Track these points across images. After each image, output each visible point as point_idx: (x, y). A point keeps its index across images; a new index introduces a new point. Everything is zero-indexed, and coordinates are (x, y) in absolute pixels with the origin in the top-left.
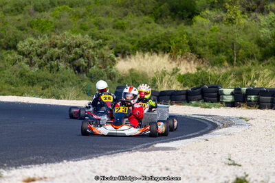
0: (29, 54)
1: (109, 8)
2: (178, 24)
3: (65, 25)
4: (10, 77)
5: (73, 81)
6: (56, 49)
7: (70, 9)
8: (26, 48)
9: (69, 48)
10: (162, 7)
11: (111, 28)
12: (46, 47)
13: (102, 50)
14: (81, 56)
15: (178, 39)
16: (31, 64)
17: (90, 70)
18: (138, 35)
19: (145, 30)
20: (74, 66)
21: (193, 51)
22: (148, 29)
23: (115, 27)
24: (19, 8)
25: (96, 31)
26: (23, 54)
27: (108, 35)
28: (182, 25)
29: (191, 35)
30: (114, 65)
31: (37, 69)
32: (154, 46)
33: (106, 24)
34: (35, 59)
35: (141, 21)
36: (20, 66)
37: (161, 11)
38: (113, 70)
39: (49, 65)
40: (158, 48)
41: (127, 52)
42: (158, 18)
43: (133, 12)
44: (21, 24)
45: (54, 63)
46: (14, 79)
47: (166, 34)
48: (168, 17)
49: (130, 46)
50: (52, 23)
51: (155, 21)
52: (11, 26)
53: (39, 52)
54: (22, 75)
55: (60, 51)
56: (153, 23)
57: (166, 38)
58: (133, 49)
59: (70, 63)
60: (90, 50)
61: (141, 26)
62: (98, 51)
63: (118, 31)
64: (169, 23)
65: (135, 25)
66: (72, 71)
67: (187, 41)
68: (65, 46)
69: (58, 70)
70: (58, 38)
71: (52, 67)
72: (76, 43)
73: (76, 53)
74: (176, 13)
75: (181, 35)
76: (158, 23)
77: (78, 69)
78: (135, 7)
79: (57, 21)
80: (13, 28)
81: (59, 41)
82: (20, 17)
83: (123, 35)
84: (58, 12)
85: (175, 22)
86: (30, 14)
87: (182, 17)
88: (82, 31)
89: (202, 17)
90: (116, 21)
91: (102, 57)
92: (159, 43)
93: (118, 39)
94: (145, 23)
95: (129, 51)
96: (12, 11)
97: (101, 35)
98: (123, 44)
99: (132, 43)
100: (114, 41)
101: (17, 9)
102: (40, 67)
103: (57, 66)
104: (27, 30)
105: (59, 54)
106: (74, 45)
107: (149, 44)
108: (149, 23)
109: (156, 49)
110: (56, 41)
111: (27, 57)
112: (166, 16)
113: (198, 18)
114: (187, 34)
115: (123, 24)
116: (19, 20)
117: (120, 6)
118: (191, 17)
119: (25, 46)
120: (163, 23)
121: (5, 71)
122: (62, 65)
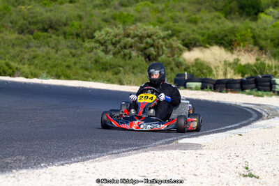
0: (105, 42)
1: (185, 4)
2: (244, 20)
3: (144, 18)
4: (85, 63)
5: (143, 68)
6: (129, 39)
7: (151, 4)
8: (102, 37)
9: (141, 38)
10: (232, 5)
11: (185, 22)
12: (121, 37)
13: (171, 40)
14: (152, 46)
15: (243, 33)
16: (106, 52)
17: (160, 59)
18: (208, 29)
19: (215, 25)
20: (145, 54)
21: (256, 44)
22: (218, 24)
23: (189, 21)
24: (107, 3)
25: (171, 24)
26: (100, 42)
27: (181, 28)
28: (247, 20)
29: (255, 29)
30: (181, 54)
31: (111, 56)
32: (222, 39)
33: (180, 18)
34: (110, 47)
35: (212, 16)
36: (96, 54)
37: (231, 8)
38: (181, 60)
39: (122, 53)
40: (225, 40)
41: (198, 44)
42: (228, 14)
43: (206, 9)
44: (106, 16)
45: (127, 51)
46: (89, 65)
47: (233, 28)
48: (237, 13)
49: (201, 38)
50: (132, 16)
51: (225, 17)
52: (96, 19)
53: (114, 41)
54: (96, 61)
55: (133, 41)
56: (223, 19)
57: (233, 31)
58: (203, 41)
59: (141, 51)
60: (160, 40)
61: (212, 21)
62: (167, 41)
63: (190, 25)
64: (237, 18)
65: (206, 20)
66: (143, 59)
67: (251, 35)
68: (137, 36)
69: (130, 58)
70: (131, 29)
71: (125, 55)
72: (147, 34)
73: (147, 43)
74: (244, 10)
75: (246, 29)
76: (227, 19)
77: (148, 57)
78: (207, 4)
79: (138, 15)
80: (97, 20)
81: (132, 32)
82: (107, 10)
83: (195, 28)
84: (140, 7)
85: (242, 19)
86: (115, 8)
87: (248, 14)
88: (159, 24)
89: (266, 14)
90: (189, 16)
91: (171, 47)
92: (226, 36)
93: (190, 32)
94: (216, 19)
95: (199, 42)
96: (101, 5)
97: (174, 27)
98: (194, 36)
99: (203, 36)
100: (186, 34)
101: (105, 4)
102: (114, 54)
103: (130, 54)
104: (110, 22)
105: (131, 44)
106: (146, 36)
107: (217, 37)
108: (220, 18)
109: (223, 41)
110: (129, 31)
111: (102, 45)
112: (234, 13)
113: (262, 15)
114: (251, 28)
115: (196, 18)
116: (105, 13)
117: (195, 3)
118: (256, 14)
119: (102, 35)
120: (232, 19)
121: (82, 58)
122: (134, 54)
